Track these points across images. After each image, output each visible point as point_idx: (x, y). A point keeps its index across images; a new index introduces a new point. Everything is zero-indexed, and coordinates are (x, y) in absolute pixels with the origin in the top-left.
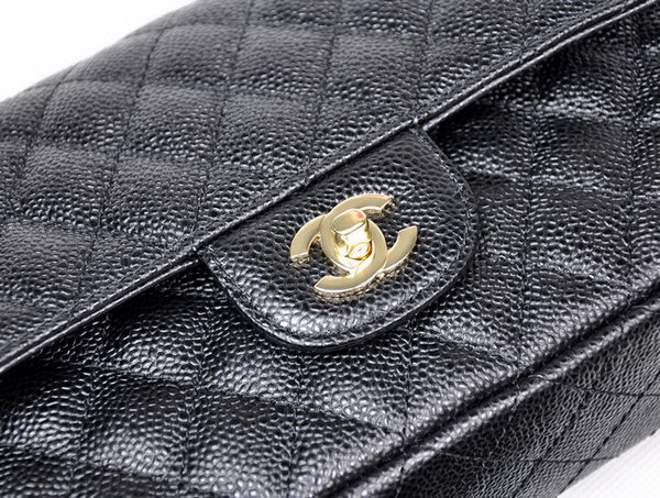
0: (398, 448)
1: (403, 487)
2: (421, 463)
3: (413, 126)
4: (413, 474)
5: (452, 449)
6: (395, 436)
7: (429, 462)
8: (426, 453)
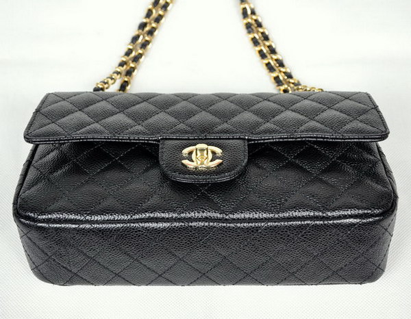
3: (245, 139)
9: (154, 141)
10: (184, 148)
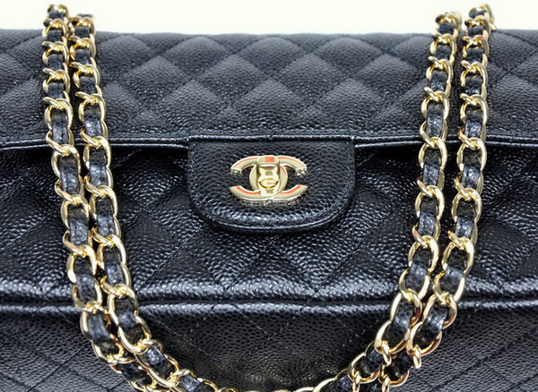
0: (218, 295)
1: (208, 318)
2: (225, 310)
3: (349, 139)
4: (218, 314)
5: (248, 314)
6: (221, 288)
7: (230, 313)
8: (231, 307)
9: (177, 143)
10: (235, 160)
